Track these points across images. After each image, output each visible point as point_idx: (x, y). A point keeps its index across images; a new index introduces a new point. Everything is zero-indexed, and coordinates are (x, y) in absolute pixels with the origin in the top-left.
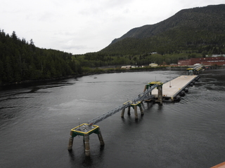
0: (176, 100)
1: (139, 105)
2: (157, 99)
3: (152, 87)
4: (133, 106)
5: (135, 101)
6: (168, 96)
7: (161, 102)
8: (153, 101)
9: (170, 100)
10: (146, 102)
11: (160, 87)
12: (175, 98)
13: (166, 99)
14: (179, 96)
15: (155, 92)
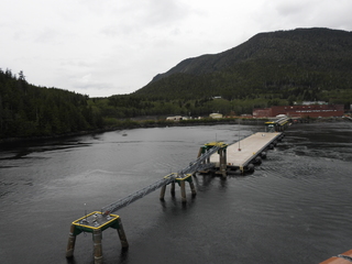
0: (248, 170)
1: (189, 180)
2: (218, 169)
3: (211, 150)
4: (179, 182)
5: (182, 173)
6: (235, 165)
7: (224, 174)
8: (212, 172)
9: (238, 171)
10: (201, 174)
11: (222, 150)
12: (245, 167)
13: (233, 170)
14: (251, 165)
15: (215, 158)
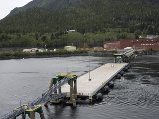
0: (96, 99)
1: (39, 110)
2: (69, 99)
3: (62, 81)
4: (28, 113)
5: (32, 105)
6: (85, 94)
7: (74, 104)
8: (63, 102)
9: (87, 100)
10: (53, 104)
11: (72, 81)
12: (94, 96)
13: (82, 99)
14: (100, 94)
15: (66, 89)
